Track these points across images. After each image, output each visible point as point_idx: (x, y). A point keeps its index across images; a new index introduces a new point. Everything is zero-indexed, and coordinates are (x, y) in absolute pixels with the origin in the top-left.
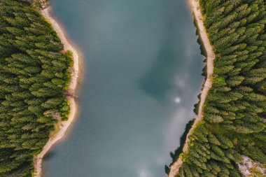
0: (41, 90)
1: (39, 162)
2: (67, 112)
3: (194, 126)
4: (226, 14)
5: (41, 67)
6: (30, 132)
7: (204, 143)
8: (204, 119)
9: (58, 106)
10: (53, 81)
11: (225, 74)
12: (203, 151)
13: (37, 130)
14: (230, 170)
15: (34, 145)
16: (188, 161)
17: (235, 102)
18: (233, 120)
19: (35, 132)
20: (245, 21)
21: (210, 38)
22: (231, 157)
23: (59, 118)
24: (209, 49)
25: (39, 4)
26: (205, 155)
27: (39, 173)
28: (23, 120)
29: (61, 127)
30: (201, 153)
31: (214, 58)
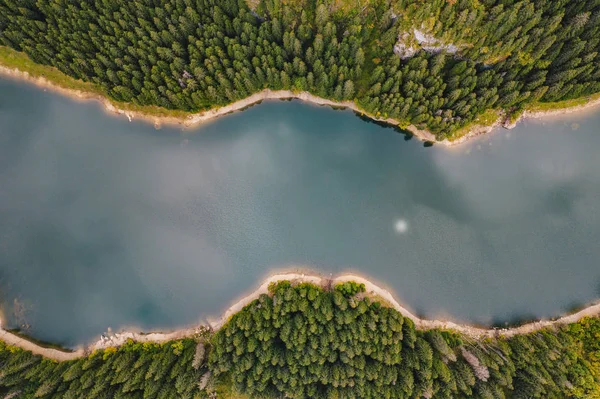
0: (324, 312)
1: (425, 323)
2: (352, 284)
3: (363, 112)
4: (216, 83)
5: (296, 313)
6: (378, 324)
7: (381, 101)
8: (352, 99)
9: (344, 295)
10: (311, 298)
11: (291, 77)
12: (391, 102)
13: (376, 317)
14: (410, 69)
15: (397, 321)
16: (408, 119)
17: (327, 67)
18: (349, 67)
19: (379, 319)
20: (225, 62)
21: (243, 97)
22: (394, 69)
23: (361, 295)
24: (256, 97)
25: (204, 334)
26: (395, 100)
27: (441, 323)
28: (362, 330)
29: (375, 294)
30: (393, 105)
31: (269, 90)
